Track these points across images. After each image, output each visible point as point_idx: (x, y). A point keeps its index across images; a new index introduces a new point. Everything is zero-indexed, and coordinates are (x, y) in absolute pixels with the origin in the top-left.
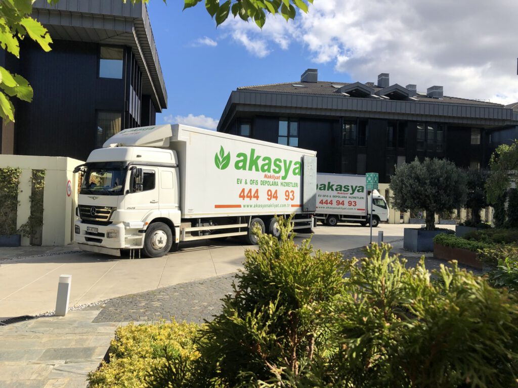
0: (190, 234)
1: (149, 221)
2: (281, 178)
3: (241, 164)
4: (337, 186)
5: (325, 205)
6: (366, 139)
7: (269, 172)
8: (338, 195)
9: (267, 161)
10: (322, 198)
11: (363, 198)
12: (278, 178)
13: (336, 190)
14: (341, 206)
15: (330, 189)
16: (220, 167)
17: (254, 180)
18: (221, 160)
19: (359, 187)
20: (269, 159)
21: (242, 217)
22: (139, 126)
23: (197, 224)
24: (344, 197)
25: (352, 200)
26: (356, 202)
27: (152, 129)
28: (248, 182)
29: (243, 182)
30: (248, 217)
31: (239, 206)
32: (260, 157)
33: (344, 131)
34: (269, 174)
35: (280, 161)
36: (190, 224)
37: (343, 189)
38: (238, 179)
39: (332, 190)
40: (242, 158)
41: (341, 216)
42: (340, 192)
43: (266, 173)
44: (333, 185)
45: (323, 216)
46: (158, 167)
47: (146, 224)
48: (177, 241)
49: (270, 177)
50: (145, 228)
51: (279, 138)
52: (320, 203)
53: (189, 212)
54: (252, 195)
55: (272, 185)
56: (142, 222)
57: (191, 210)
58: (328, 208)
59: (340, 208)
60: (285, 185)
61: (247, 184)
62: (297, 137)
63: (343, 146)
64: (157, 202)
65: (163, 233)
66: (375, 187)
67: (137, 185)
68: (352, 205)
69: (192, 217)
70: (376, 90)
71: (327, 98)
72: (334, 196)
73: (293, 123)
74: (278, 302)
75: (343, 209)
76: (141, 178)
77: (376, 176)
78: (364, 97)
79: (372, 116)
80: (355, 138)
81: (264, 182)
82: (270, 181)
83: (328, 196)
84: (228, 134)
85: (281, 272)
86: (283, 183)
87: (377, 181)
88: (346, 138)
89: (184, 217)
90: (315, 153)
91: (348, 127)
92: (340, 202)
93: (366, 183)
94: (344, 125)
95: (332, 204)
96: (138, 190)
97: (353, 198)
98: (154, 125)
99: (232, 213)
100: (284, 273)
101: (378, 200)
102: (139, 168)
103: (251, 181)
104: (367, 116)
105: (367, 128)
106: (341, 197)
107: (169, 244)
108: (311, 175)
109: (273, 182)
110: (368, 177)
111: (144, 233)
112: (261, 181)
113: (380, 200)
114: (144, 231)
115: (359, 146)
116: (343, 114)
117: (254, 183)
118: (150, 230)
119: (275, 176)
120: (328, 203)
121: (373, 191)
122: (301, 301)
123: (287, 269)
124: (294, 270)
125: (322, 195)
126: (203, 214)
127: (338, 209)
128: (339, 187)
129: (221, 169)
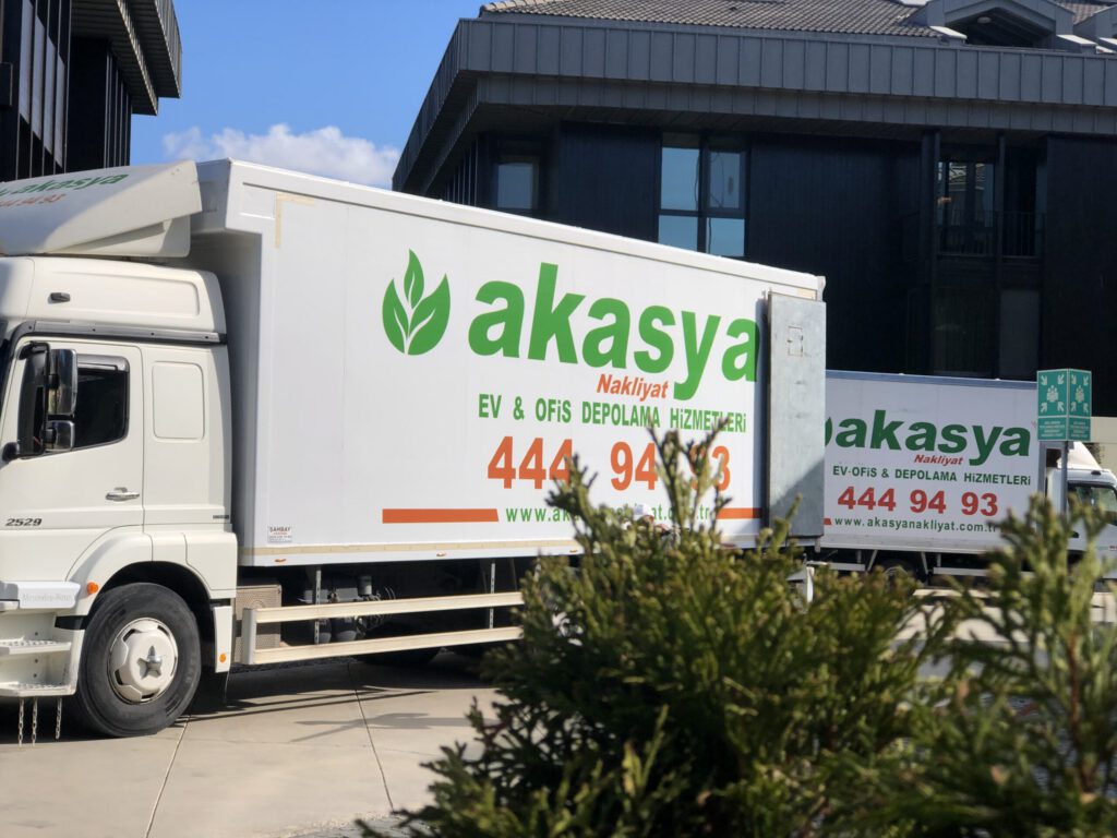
0: (278, 637)
1: (101, 577)
2: (670, 391)
3: (495, 332)
4: (913, 428)
5: (861, 512)
6: (1038, 225)
7: (620, 363)
8: (918, 467)
9: (610, 319)
10: (848, 480)
11: (1025, 480)
12: (659, 391)
13: (911, 443)
14: (930, 514)
15: (884, 443)
16: (407, 343)
17: (552, 402)
18: (410, 312)
19: (1009, 432)
20: (619, 309)
21: (503, 563)
22: (60, 171)
23: (309, 593)
24: (945, 476)
25: (980, 489)
26: (994, 498)
27: (116, 179)
28: (529, 408)
29: (507, 408)
30: (525, 564)
31: (489, 515)
32: (579, 299)
33: (942, 190)
34: (618, 374)
35: (667, 318)
36: (275, 590)
37: (940, 440)
38: (483, 397)
39: (894, 445)
40: (500, 304)
41: (931, 557)
42: (929, 454)
43: (608, 369)
44: (895, 425)
45: (855, 562)
46: (142, 346)
47: (89, 589)
48: (223, 666)
49: (624, 387)
50: (84, 609)
51: (663, 219)
52: (841, 501)
53: (271, 540)
54: (547, 465)
55: (634, 420)
56: (73, 580)
57: (281, 529)
58: (877, 523)
59: (926, 525)
60: (690, 423)
61: (522, 416)
62: (740, 218)
63: (939, 257)
64: (138, 496)
65: (160, 628)
66: (1076, 431)
67: (49, 423)
68: (979, 512)
69: (284, 560)
70: (1080, 11)
71: (867, 49)
72: (901, 474)
73: (722, 155)
74: (659, 754)
75: (940, 528)
76: (67, 393)
77: (1080, 381)
78: (1029, 44)
79: (1062, 125)
80: (988, 222)
81: (599, 409)
82: (624, 406)
83: (874, 470)
84: (440, 202)
85: (671, 639)
86: (680, 413)
87: (1086, 405)
88: (952, 223)
89: (253, 561)
90: (816, 283)
91: (957, 172)
92: (929, 499)
93: (1040, 414)
94: (940, 164)
95: (891, 505)
96: (55, 445)
97: (981, 479)
98: (123, 165)
99: (459, 546)
100: (680, 641)
101: (1093, 488)
102: (57, 351)
103: (541, 406)
104: (1042, 124)
105: (1042, 178)
106: (931, 475)
107: (189, 678)
108: (800, 379)
109: (635, 408)
110: (1049, 386)
111: (81, 628)
112: (586, 404)
113: (1100, 490)
114: (81, 621)
115: (1008, 257)
116: (937, 119)
117: (554, 415)
118: (106, 618)
119: (645, 385)
120: (874, 504)
121: (1071, 451)
122: (746, 750)
123: (693, 626)
124: (720, 632)
125: (850, 469)
126: (331, 550)
127: (919, 526)
128: (923, 431)
129: (410, 353)
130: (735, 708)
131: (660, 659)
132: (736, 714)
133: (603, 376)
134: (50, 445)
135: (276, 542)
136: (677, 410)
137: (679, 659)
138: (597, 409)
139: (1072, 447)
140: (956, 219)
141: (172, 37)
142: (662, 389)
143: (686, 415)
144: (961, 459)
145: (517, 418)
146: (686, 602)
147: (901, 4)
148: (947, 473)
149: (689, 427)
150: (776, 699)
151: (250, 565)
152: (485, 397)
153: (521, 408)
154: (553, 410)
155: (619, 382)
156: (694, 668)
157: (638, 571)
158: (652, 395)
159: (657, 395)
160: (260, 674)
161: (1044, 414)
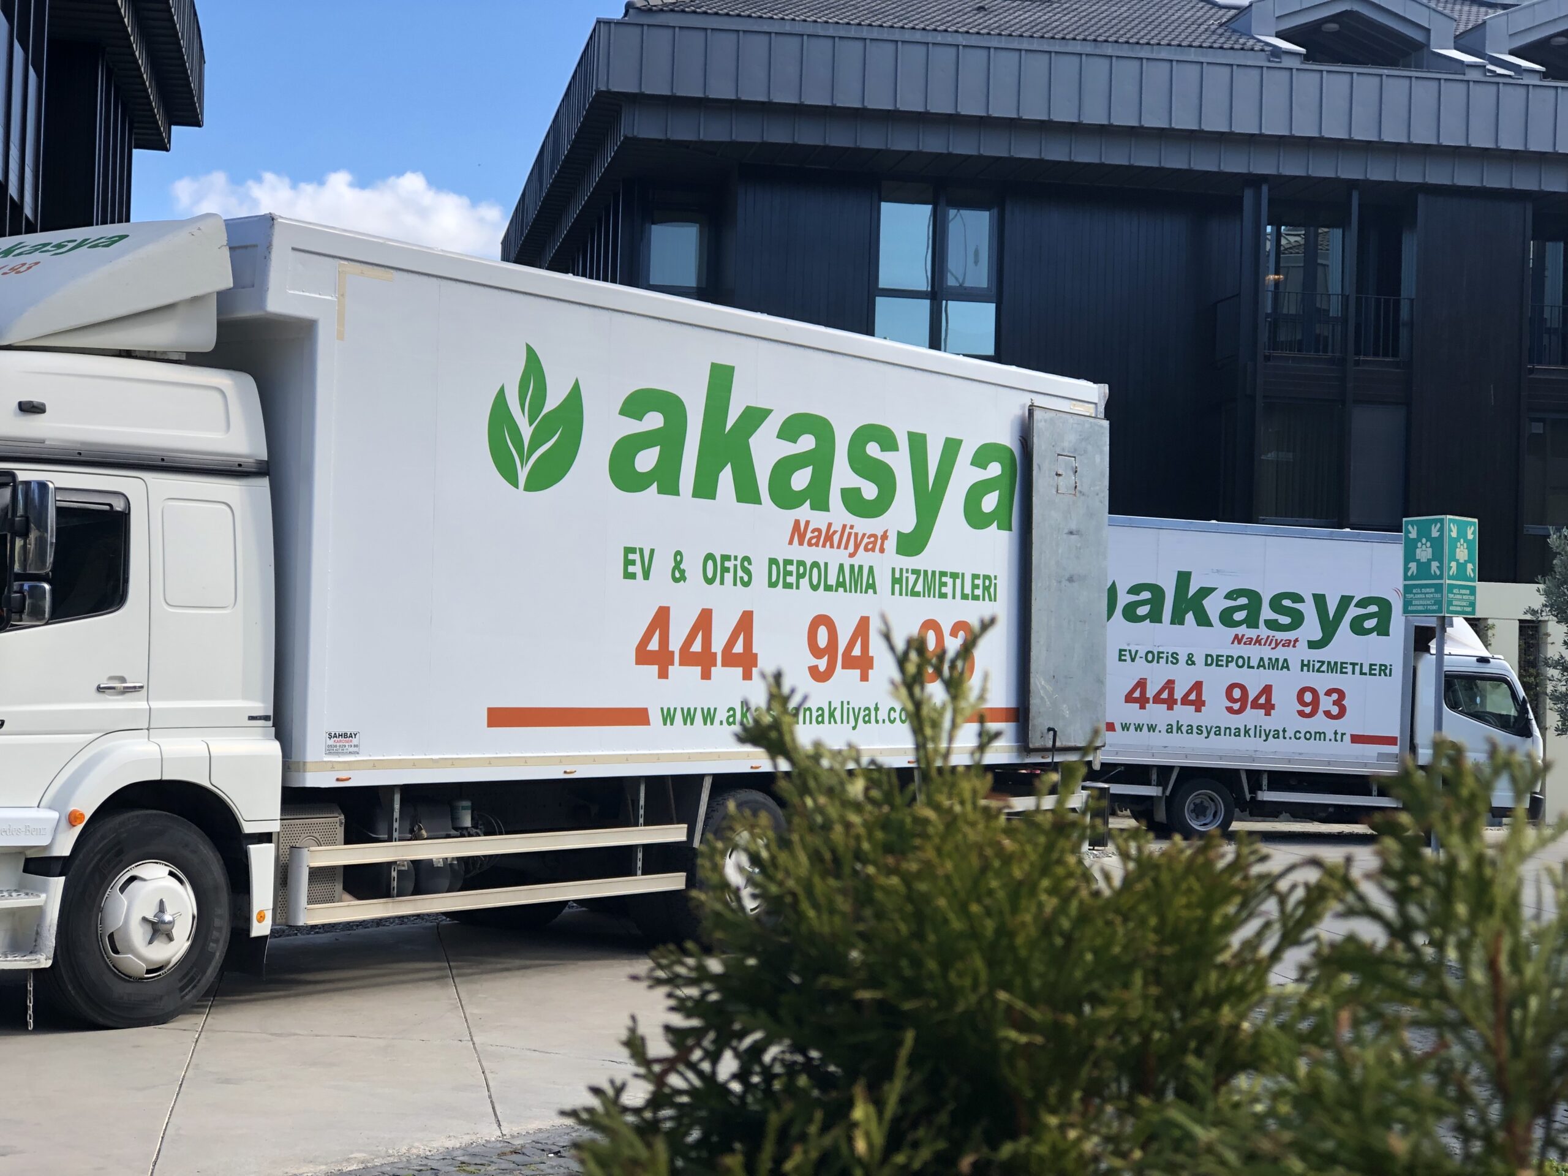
0: (339, 887)
1: (88, 803)
2: (891, 544)
3: (646, 460)
4: (1229, 596)
5: (1156, 713)
6: (1404, 314)
7: (821, 504)
8: (1237, 650)
9: (807, 443)
10: (1140, 669)
11: (1385, 670)
12: (876, 543)
13: (1226, 618)
14: (1252, 717)
16: (523, 475)
17: (726, 558)
18: (527, 431)
20: (820, 428)
21: (655, 783)
22: (31, 229)
23: (382, 826)
24: (1274, 664)
25: (1322, 682)
26: (1341, 694)
28: (693, 566)
29: (663, 566)
31: (637, 717)
33: (1272, 265)
34: (818, 520)
35: (888, 441)
36: (335, 822)
38: (628, 550)
39: (1203, 620)
41: (1254, 776)
42: (1252, 633)
43: (804, 512)
45: (1148, 783)
46: (150, 477)
47: (73, 819)
48: (260, 928)
49: (826, 538)
50: (64, 848)
51: (881, 302)
52: (1129, 699)
53: (330, 750)
54: (718, 646)
55: (841, 584)
56: (50, 808)
57: (345, 735)
58: (1179, 728)
59: (1247, 732)
60: (919, 588)
61: (683, 578)
62: (987, 300)
63: (1267, 358)
64: (142, 687)
65: (171, 874)
66: (1455, 603)
67: (16, 585)
68: (1320, 713)
69: (348, 779)
70: (1464, 17)
71: (1167, 65)
72: (1212, 660)
73: (964, 212)
74: (904, 1100)
75: (1267, 736)
76: (41, 542)
77: (1462, 534)
78: (1392, 63)
79: (1438, 175)
80: (1335, 309)
81: (791, 568)
82: (826, 564)
83: (1174, 655)
84: (570, 277)
85: (919, 935)
86: (905, 575)
87: (1470, 566)
88: (1285, 311)
89: (304, 779)
90: (1094, 393)
91: (1292, 238)
92: (1251, 698)
93: (1406, 578)
94: (1269, 229)
95: (1199, 704)
96: (24, 616)
97: (1324, 668)
98: (120, 221)
99: (595, 760)
100: (932, 938)
101: (1479, 682)
102: (27, 483)
103: (710, 563)
104: (1409, 174)
105: (1410, 249)
106: (1254, 662)
107: (212, 944)
108: (1073, 526)
109: (841, 566)
110: (1419, 539)
111: (60, 875)
112: (773, 561)
113: (1488, 685)
114: (60, 865)
115: (1362, 358)
116: (1264, 165)
117: (728, 577)
118: (96, 859)
119: (856, 535)
120: (1175, 702)
121: (1448, 629)
122: (1029, 1094)
123: (951, 916)
124: (990, 925)
125: (1142, 653)
126: (415, 764)
127: (1237, 734)
128: (1243, 601)
129: (525, 489)
130: (1013, 1034)
131: (904, 963)
132: (1015, 1044)
133: (797, 522)
134: (17, 616)
135: (337, 753)
136: (901, 570)
137: (932, 965)
138: (789, 568)
139: (1451, 625)
140: (1290, 307)
141: (190, 42)
142: (879, 541)
143: (912, 578)
144: (1296, 640)
145: (676, 580)
146: (941, 883)
147: (1216, 5)
148: (1277, 660)
149: (917, 594)
150: (1070, 1019)
151: (301, 786)
152: (632, 550)
153: (682, 567)
154: (727, 570)
155: (819, 530)
156: (952, 976)
157: (870, 837)
158: (866, 549)
159: (873, 550)
160: (313, 938)
161: (1412, 578)
